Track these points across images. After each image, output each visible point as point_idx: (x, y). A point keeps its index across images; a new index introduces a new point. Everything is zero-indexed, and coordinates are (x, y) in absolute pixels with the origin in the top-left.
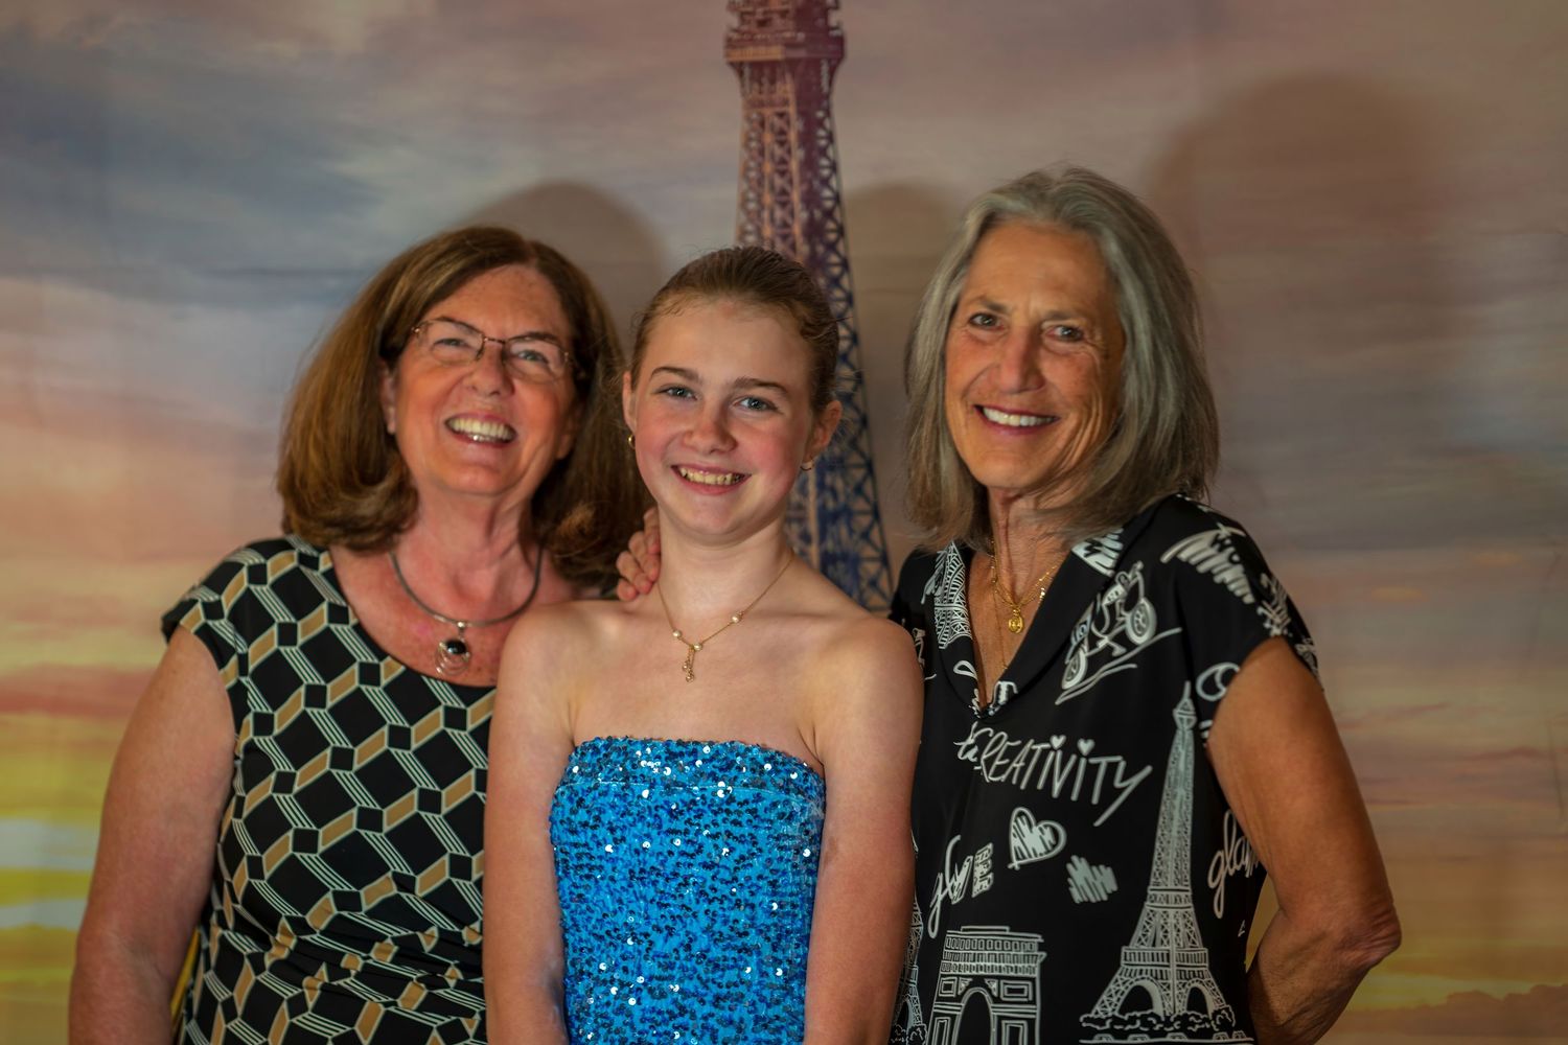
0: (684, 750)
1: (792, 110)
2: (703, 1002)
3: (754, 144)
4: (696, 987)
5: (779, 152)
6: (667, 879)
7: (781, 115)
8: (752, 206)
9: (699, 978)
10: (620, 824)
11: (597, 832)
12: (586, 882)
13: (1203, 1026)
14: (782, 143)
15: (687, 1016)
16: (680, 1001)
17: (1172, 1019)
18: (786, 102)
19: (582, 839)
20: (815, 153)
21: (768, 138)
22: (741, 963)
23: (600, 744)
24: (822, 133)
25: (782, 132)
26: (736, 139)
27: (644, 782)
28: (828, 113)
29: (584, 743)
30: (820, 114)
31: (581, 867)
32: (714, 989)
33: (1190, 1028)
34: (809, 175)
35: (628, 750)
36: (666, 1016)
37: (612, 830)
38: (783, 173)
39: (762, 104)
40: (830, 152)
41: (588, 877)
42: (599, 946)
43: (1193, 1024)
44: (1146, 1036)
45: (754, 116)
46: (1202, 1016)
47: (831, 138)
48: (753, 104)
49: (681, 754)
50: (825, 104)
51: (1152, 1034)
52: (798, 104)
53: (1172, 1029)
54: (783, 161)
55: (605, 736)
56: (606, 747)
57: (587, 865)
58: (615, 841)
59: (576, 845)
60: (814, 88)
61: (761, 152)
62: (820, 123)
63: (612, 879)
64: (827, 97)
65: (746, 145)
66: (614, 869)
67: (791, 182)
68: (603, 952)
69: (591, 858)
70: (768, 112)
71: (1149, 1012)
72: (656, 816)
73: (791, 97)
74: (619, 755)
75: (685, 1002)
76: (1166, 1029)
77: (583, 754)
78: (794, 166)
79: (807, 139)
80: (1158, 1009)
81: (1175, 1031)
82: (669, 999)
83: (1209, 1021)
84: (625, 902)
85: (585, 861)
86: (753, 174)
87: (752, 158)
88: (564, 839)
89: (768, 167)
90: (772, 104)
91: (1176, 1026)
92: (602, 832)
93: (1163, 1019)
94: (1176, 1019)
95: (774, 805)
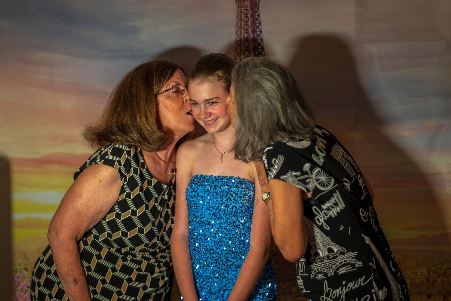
0: (219, 178)
1: (249, 8)
2: (226, 239)
3: (239, 17)
4: (224, 235)
5: (245, 19)
6: (216, 210)
7: (246, 10)
8: (239, 33)
9: (225, 233)
10: (204, 196)
11: (198, 198)
12: (195, 210)
13: (334, 256)
14: (246, 17)
15: (223, 243)
16: (220, 239)
17: (325, 257)
18: (247, 6)
19: (195, 199)
20: (255, 20)
21: (243, 16)
22: (235, 229)
23: (199, 176)
24: (257, 14)
25: (246, 14)
26: (234, 16)
27: (209, 186)
28: (258, 9)
29: (195, 176)
30: (256, 9)
31: (194, 206)
32: (229, 236)
33: (330, 258)
34: (254, 25)
35: (206, 178)
36: (218, 243)
37: (202, 197)
38: (246, 25)
39: (241, 7)
40: (259, 19)
41: (196, 209)
42: (199, 226)
43: (331, 256)
44: (320, 262)
45: (239, 10)
46: (333, 254)
47: (259, 16)
48: (239, 7)
49: (219, 179)
50: (258, 7)
51: (321, 262)
52: (250, 7)
53: (325, 259)
54: (247, 22)
55: (200, 175)
56: (200, 177)
57: (196, 206)
58: (202, 200)
59: (193, 201)
60: (255, 3)
61: (241, 19)
62: (256, 12)
63: (202, 209)
64: (258, 5)
65: (237, 18)
66: (202, 207)
67: (249, 27)
68: (201, 227)
69: (197, 204)
70: (243, 9)
71: (319, 257)
72: (213, 194)
73: (249, 5)
74: (203, 179)
75: (222, 239)
76: (324, 260)
77: (194, 178)
78: (249, 23)
79: (253, 16)
80: (321, 255)
81: (326, 259)
82: (218, 239)
83: (336, 254)
84: (206, 215)
85: (195, 205)
86: (239, 25)
87: (239, 21)
88: (190, 200)
89: (243, 23)
90: (244, 7)
91: (326, 258)
92: (199, 198)
93: (322, 257)
94: (326, 257)
95: (242, 192)
